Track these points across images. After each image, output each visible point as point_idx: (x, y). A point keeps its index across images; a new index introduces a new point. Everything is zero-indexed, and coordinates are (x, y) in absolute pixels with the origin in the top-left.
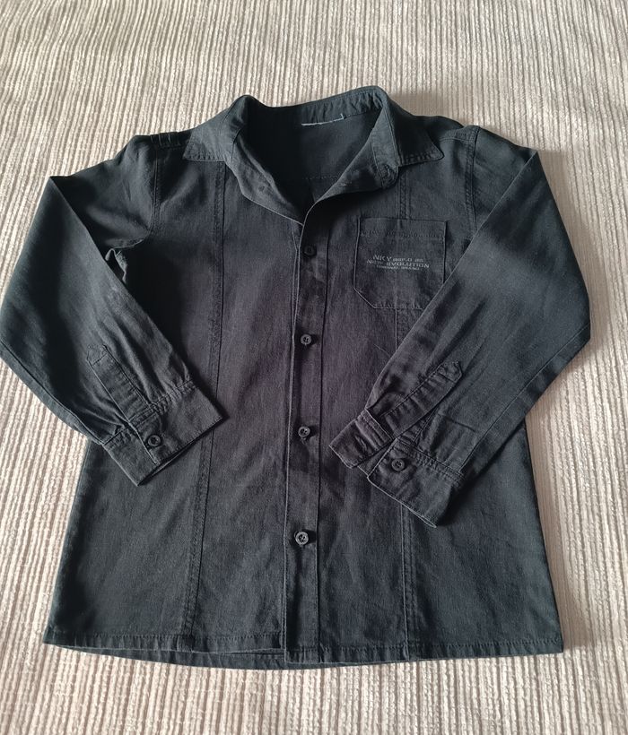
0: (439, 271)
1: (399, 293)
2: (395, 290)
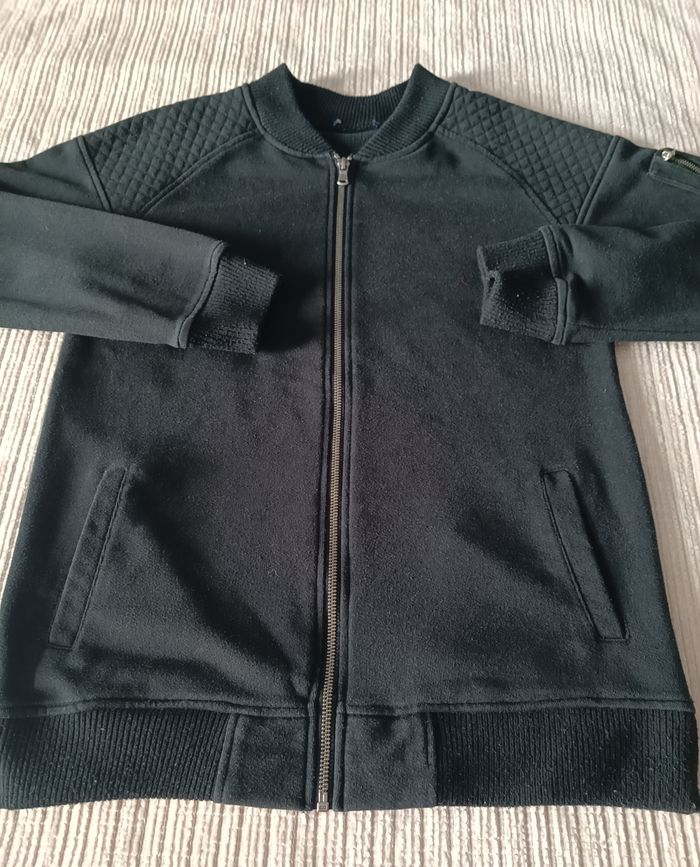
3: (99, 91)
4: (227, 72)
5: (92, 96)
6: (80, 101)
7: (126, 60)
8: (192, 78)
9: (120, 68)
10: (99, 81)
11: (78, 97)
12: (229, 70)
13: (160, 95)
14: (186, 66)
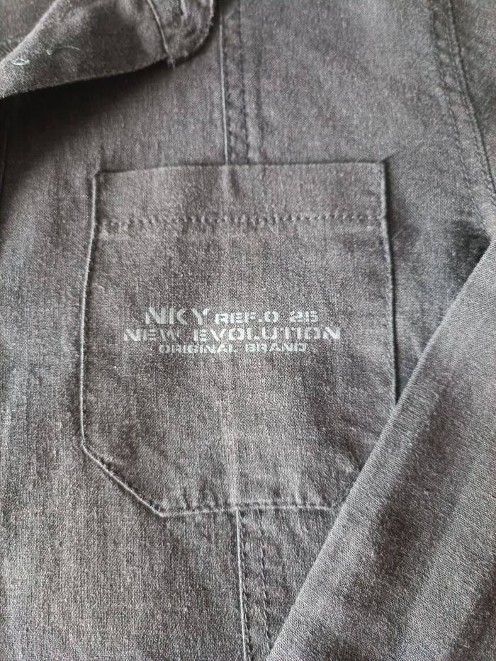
0: (377, 352)
1: (242, 447)
2: (229, 437)
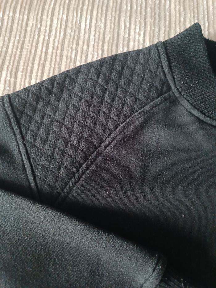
3: (25, 37)
4: (136, 22)
5: (18, 43)
6: (7, 48)
7: (47, 7)
8: (105, 27)
9: (42, 15)
10: (24, 27)
11: (6, 44)
12: (138, 20)
13: (77, 44)
14: (99, 15)
